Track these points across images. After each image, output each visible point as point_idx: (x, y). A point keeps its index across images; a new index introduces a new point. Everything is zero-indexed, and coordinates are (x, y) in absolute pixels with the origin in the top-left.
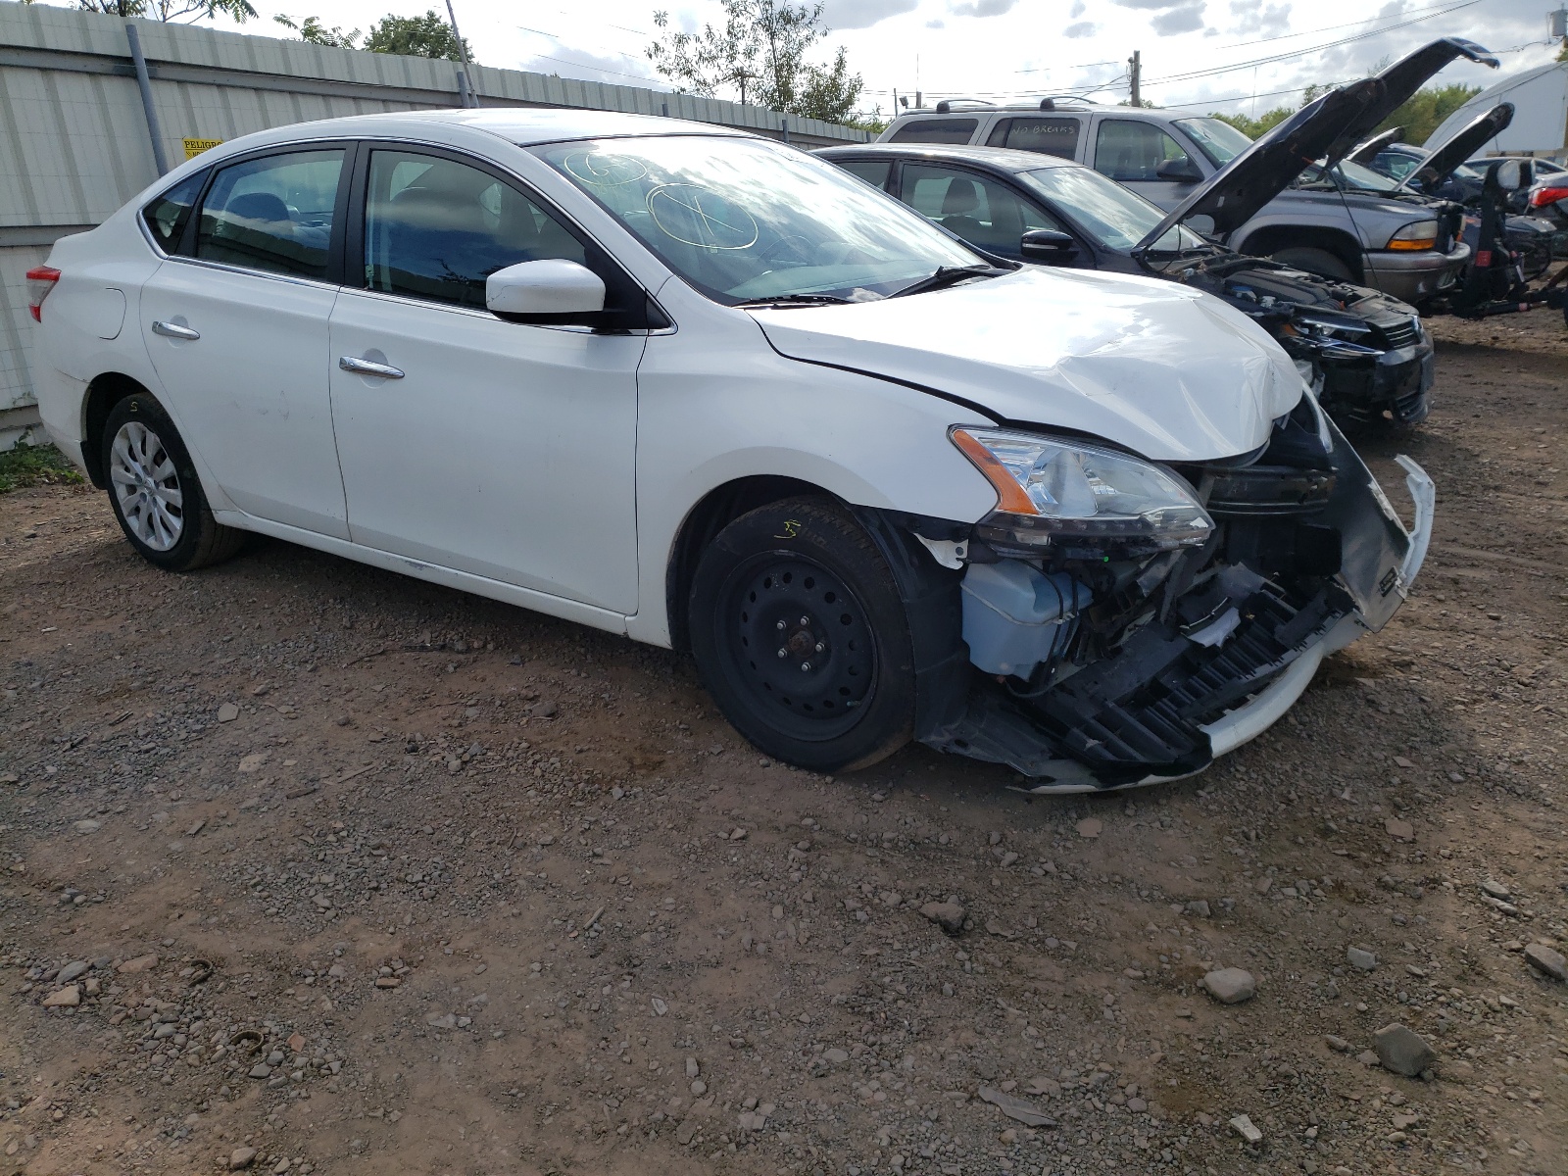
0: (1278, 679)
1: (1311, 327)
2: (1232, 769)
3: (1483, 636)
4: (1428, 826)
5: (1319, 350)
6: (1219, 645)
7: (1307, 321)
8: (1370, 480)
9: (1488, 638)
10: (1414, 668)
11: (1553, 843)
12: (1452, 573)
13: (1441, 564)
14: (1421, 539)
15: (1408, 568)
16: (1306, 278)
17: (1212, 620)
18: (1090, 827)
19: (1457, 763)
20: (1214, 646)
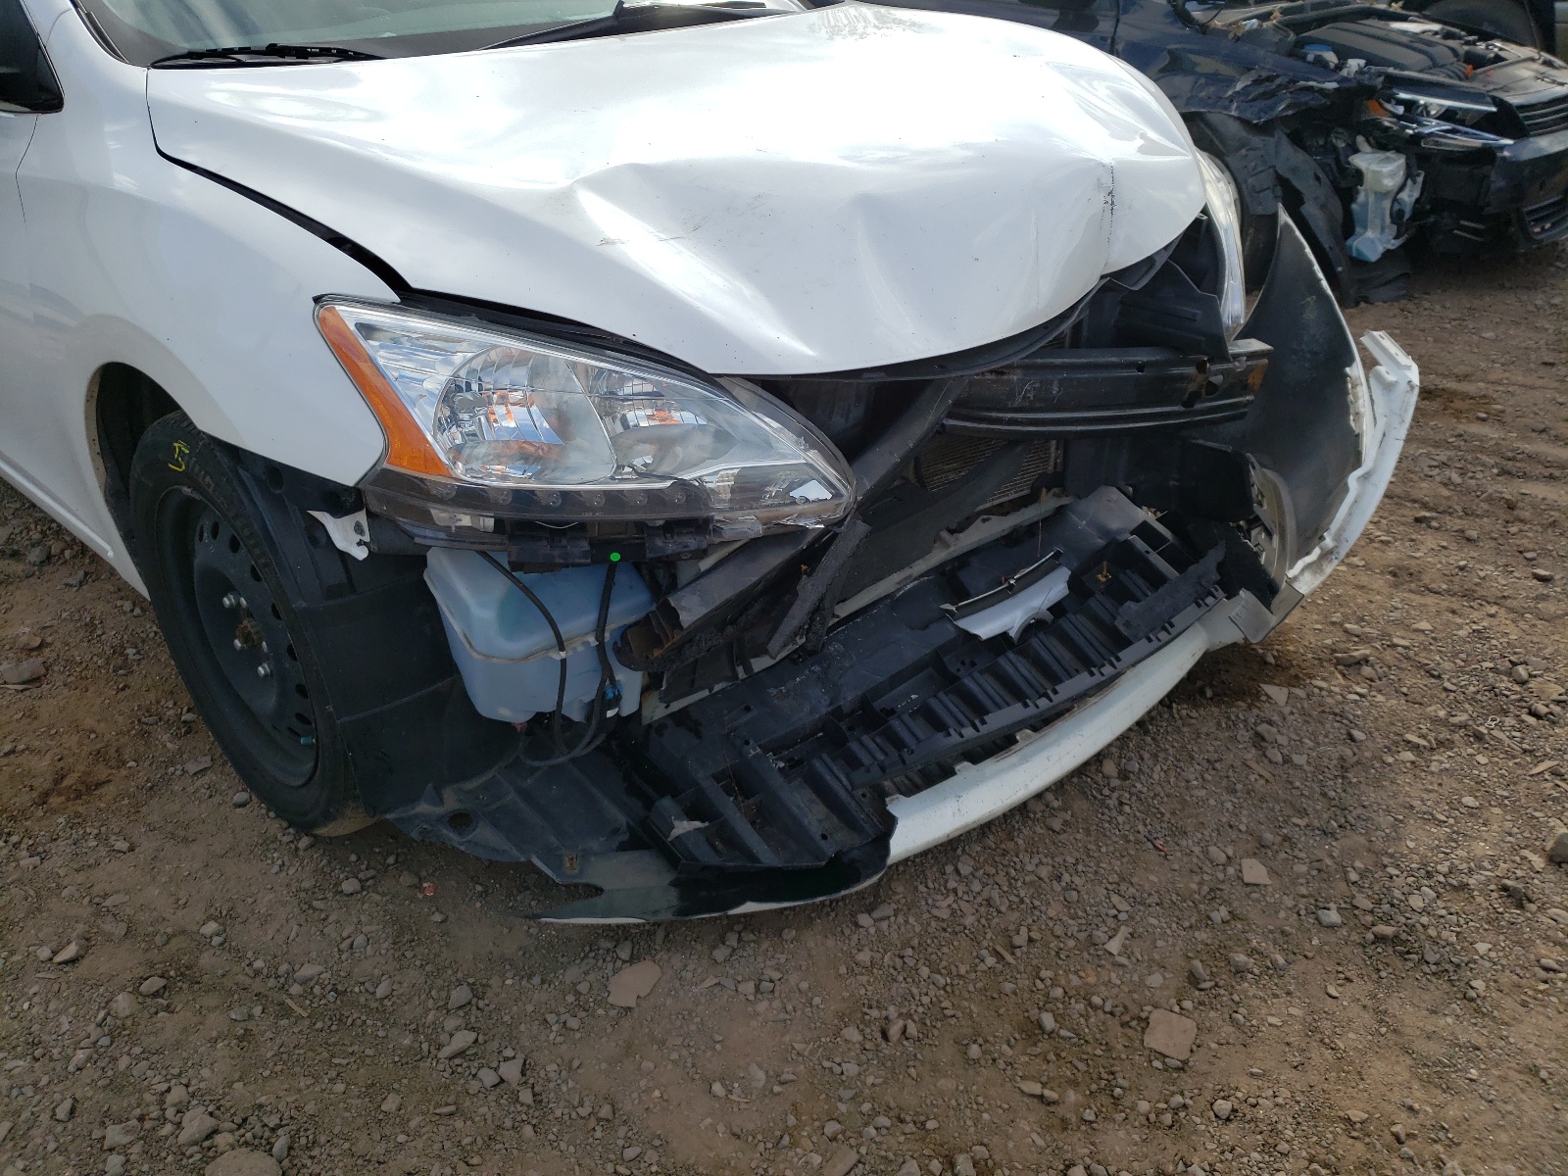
0: (1093, 700)
1: (1410, 105)
2: (949, 869)
3: (1511, 610)
4: (1228, 1029)
5: (1417, 138)
6: (1012, 634)
7: (1403, 95)
8: (1350, 361)
9: (1518, 614)
10: (1367, 670)
11: (1441, 1098)
12: (1509, 489)
13: (1504, 472)
14: (1374, 479)
15: (1342, 529)
16: (1436, 33)
17: (1011, 592)
18: (633, 982)
19: (1347, 881)
20: (1004, 635)
